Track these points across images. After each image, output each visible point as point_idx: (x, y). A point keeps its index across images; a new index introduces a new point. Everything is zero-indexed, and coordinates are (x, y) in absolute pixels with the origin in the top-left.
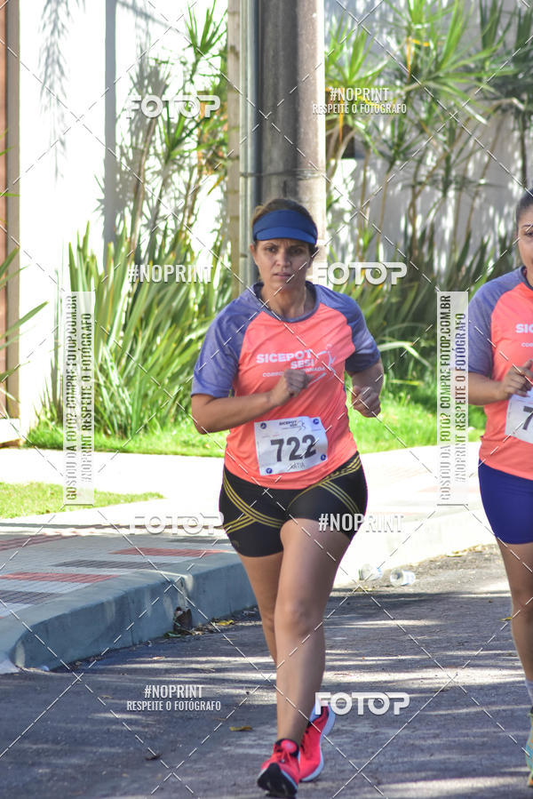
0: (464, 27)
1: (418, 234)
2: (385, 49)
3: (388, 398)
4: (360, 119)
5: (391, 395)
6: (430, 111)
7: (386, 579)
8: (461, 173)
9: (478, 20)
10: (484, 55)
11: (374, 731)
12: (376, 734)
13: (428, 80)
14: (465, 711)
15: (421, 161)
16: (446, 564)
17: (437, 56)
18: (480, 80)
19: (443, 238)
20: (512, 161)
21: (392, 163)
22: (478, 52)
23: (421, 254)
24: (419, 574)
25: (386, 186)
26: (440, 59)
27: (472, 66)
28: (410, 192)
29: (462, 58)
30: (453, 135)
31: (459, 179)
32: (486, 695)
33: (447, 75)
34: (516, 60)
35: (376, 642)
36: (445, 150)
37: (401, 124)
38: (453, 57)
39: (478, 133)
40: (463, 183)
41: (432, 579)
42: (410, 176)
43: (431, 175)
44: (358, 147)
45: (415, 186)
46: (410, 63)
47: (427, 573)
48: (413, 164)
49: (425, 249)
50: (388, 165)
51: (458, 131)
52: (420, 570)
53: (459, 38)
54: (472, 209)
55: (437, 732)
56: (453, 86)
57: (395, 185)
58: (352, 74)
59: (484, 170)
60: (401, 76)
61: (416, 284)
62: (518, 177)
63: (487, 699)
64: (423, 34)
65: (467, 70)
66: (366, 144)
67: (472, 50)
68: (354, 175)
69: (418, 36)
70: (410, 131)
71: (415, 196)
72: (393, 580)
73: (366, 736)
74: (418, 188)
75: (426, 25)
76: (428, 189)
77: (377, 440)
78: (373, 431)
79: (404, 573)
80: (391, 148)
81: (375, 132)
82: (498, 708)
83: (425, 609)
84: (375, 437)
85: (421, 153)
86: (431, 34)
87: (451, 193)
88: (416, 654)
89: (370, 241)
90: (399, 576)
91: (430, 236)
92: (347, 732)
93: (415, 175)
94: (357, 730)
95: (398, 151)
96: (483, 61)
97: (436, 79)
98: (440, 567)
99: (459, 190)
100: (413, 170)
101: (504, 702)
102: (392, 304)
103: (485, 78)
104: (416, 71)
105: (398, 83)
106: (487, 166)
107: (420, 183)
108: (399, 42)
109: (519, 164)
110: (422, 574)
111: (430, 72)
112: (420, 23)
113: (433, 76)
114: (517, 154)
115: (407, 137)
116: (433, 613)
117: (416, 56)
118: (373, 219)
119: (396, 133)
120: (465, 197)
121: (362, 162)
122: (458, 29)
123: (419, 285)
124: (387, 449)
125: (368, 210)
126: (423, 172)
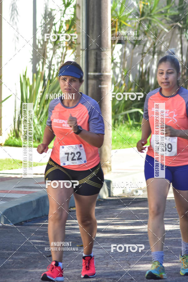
1: (144, 71)
2: (132, 5)
5: (134, 128)
6: (148, 27)
7: (132, 193)
8: (159, 49)
10: (167, 7)
15: (145, 45)
17: (151, 8)
18: (166, 16)
19: (153, 73)
20: (177, 45)
21: (135, 46)
22: (165, 6)
23: (145, 78)
25: (132, 53)
27: (163, 11)
28: (141, 56)
29: (160, 8)
31: (158, 51)
32: (168, 234)
33: (154, 15)
34: (179, 9)
35: (129, 215)
36: (153, 41)
37: (138, 31)
38: (156, 8)
40: (160, 53)
42: (141, 50)
43: (148, 50)
45: (143, 54)
46: (141, 10)
48: (142, 46)
49: (146, 76)
50: (133, 47)
51: (158, 35)
53: (158, 2)
56: (156, 19)
57: (136, 53)
58: (121, 15)
59: (167, 48)
60: (138, 15)
62: (179, 51)
65: (161, 13)
67: (163, 6)
68: (121, 50)
69: (144, 1)
70: (141, 34)
72: (135, 193)
74: (144, 55)
76: (147, 55)
79: (139, 191)
82: (172, 239)
83: (146, 204)
85: (145, 43)
87: (156, 57)
88: (143, 220)
89: (127, 73)
90: (137, 192)
91: (148, 72)
93: (143, 50)
95: (137, 42)
96: (167, 10)
97: (150, 16)
99: (158, 55)
100: (142, 48)
101: (174, 237)
103: (168, 16)
104: (143, 14)
105: (137, 17)
107: (145, 53)
108: (137, 3)
109: (180, 46)
110: (145, 191)
111: (148, 14)
113: (149, 15)
114: (179, 43)
115: (140, 36)
117: (143, 8)
121: (124, 45)
123: (144, 89)
125: (126, 62)
126: (146, 49)
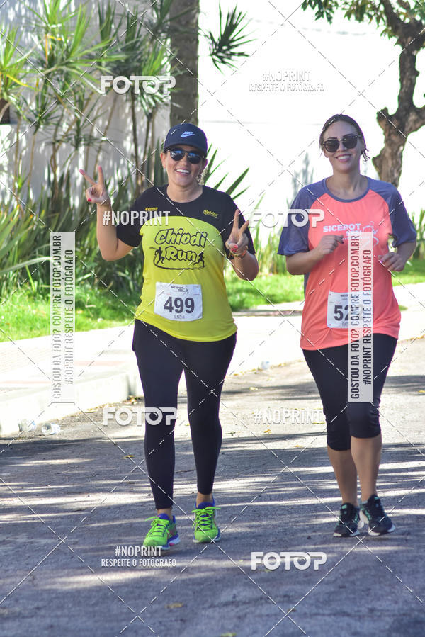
0: (87, 25)
1: (58, 180)
2: (31, 45)
3: (39, 298)
4: (13, 95)
5: (41, 296)
6: (64, 88)
7: (39, 430)
8: (88, 133)
9: (98, 22)
10: (101, 46)
11: (30, 541)
12: (32, 543)
13: (62, 65)
14: (96, 525)
15: (58, 125)
16: (83, 418)
17: (68, 47)
18: (99, 64)
19: (75, 184)
20: (125, 124)
21: (37, 126)
22: (98, 43)
23: (60, 192)
24: (63, 426)
25: (33, 144)
26: (69, 50)
27: (94, 54)
28: (51, 148)
29: (86, 48)
30: (81, 104)
31: (87, 137)
32: (112, 512)
33: (76, 61)
34: (125, 50)
35: (32, 476)
36: (76, 116)
37: (43, 98)
38: (79, 48)
39: (100, 104)
40: (90, 140)
41: (73, 430)
42: (51, 136)
43: (66, 135)
44: (13, 115)
45: (55, 143)
46: (48, 53)
47: (69, 425)
48: (52, 127)
49: (63, 189)
50: (34, 128)
51: (85, 102)
52: (64, 423)
53: (83, 34)
54: (97, 161)
55: (77, 540)
56: (80, 69)
57: (40, 143)
58: (6, 62)
59: (106, 130)
60: (42, 63)
61: (57, 215)
62: (130, 138)
63: (113, 515)
64: (57, 31)
65: (91, 57)
66: (18, 113)
67: (94, 42)
68: (10, 137)
69: (53, 33)
70: (50, 103)
71: (55, 150)
72: (44, 431)
73: (24, 544)
74: (57, 144)
75: (59, 25)
76: (64, 145)
77: (31, 329)
78: (28, 323)
79: (52, 426)
80: (36, 116)
81: (24, 105)
82: (120, 522)
83: (67, 452)
84: (29, 327)
85: (58, 119)
86: (62, 31)
87: (82, 149)
88: (61, 484)
89: (23, 184)
90: (48, 427)
91: (66, 180)
92: (10, 542)
93: (55, 135)
94: (18, 540)
95: (42, 118)
96: (102, 50)
97: (67, 64)
98: (79, 421)
99: (88, 145)
100: (53, 131)
101: (126, 518)
102: (40, 230)
103: (104, 62)
104: (52, 60)
105: (40, 68)
106: (107, 128)
107: (58, 141)
108: (39, 38)
109: (131, 128)
110: (65, 425)
111: (63, 59)
112: (54, 23)
113: (66, 61)
114: (129, 120)
115: (48, 107)
116: (73, 454)
117: (53, 48)
118: (24, 169)
119: (40, 105)
120: (92, 150)
121: (15, 126)
122: (82, 26)
123: (59, 216)
124: (39, 336)
125: (21, 161)
126: (61, 133)
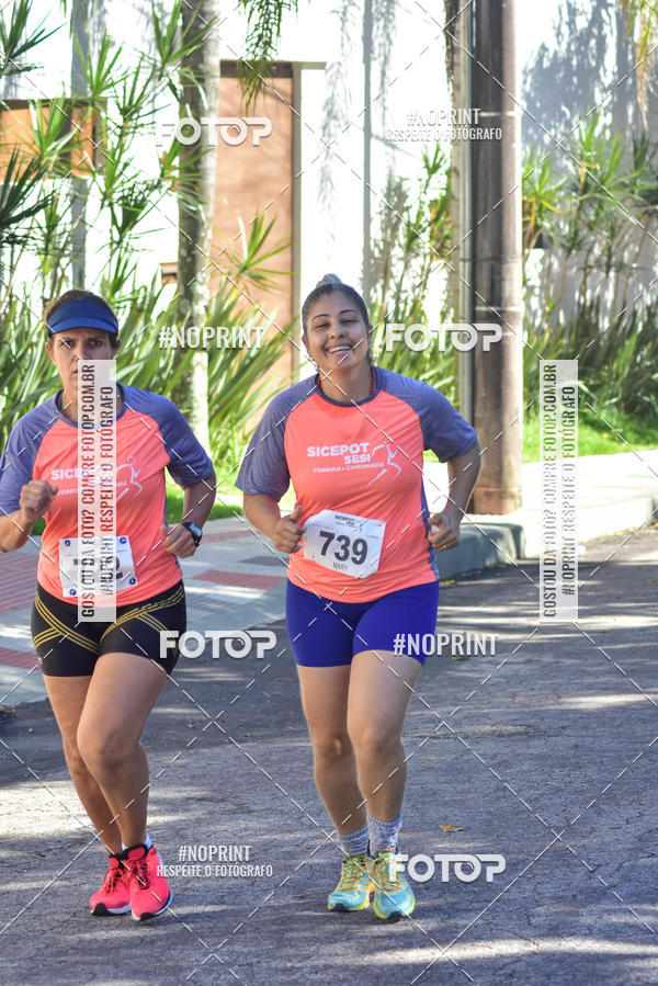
0: (622, 154)
1: (588, 304)
2: (565, 169)
4: (546, 220)
6: (597, 214)
8: (619, 259)
9: (632, 150)
10: (635, 174)
12: (557, 663)
13: (596, 192)
14: (620, 646)
15: (590, 251)
16: (608, 541)
17: (602, 175)
18: (633, 192)
19: (606, 308)
21: (569, 251)
22: (631, 172)
23: (590, 318)
24: (588, 548)
25: (565, 268)
26: (604, 177)
27: (627, 182)
28: (582, 274)
29: (620, 176)
30: (613, 233)
31: (617, 264)
33: (609, 189)
36: (607, 243)
37: (576, 224)
38: (614, 176)
39: (631, 231)
40: (621, 267)
41: (597, 552)
42: (582, 260)
43: (598, 261)
44: (545, 240)
45: (586, 269)
46: (582, 180)
48: (585, 253)
49: (593, 314)
50: (566, 254)
51: (617, 229)
52: (590, 545)
53: (618, 163)
54: (627, 285)
57: (571, 267)
58: (541, 189)
59: (636, 257)
60: (576, 190)
63: (637, 638)
64: (592, 159)
65: (624, 185)
66: (551, 239)
67: (627, 171)
68: (542, 261)
69: (588, 160)
70: (582, 229)
71: (586, 276)
73: (550, 664)
74: (588, 270)
75: (594, 153)
76: (595, 271)
80: (568, 241)
81: (557, 230)
85: (590, 245)
86: (597, 159)
87: (612, 274)
89: (554, 307)
91: (596, 305)
93: (586, 261)
95: (574, 243)
96: (635, 179)
97: (601, 192)
98: (604, 543)
99: (618, 271)
100: (584, 257)
101: (650, 641)
103: (637, 191)
104: (586, 188)
105: (574, 194)
106: (637, 255)
107: (590, 267)
108: (574, 165)
111: (597, 187)
112: (590, 151)
113: (599, 189)
115: (580, 234)
117: (587, 175)
118: (555, 294)
119: (573, 230)
120: (622, 277)
121: (548, 251)
122: (617, 155)
125: (552, 286)
126: (592, 258)
